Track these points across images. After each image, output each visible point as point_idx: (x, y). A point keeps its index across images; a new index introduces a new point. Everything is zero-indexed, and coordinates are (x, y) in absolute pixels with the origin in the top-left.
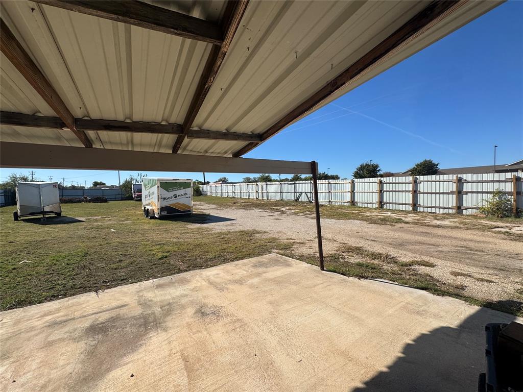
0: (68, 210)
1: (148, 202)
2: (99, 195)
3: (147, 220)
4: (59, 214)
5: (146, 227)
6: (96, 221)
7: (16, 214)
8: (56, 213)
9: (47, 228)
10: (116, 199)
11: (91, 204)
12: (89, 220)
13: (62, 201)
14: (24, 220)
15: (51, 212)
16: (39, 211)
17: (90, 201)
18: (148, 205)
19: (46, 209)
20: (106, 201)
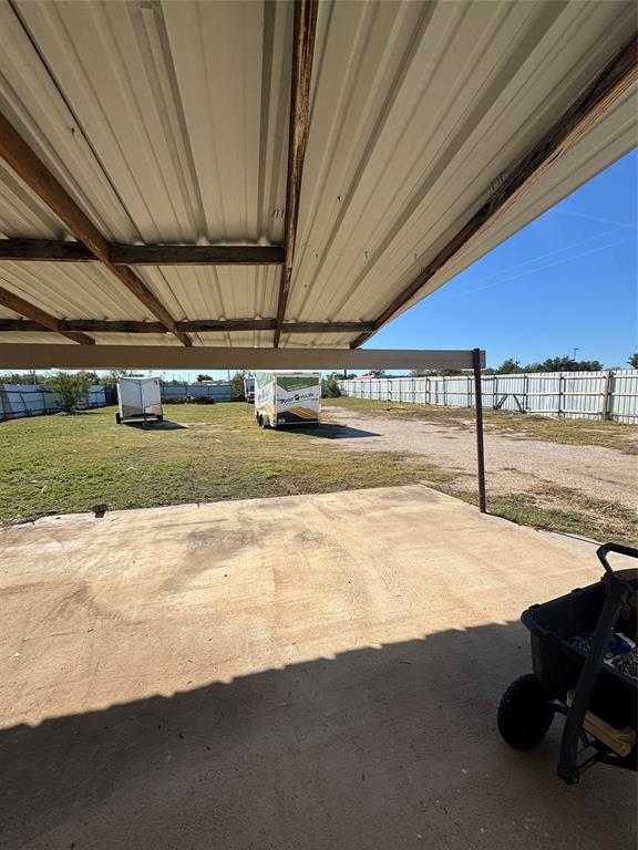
0: (170, 414)
1: (262, 405)
2: (204, 393)
3: (260, 430)
4: (160, 417)
5: (258, 440)
6: (200, 428)
7: (118, 415)
8: (158, 416)
9: (149, 434)
10: (224, 400)
11: (195, 406)
12: (192, 427)
13: (164, 402)
14: (126, 424)
15: (153, 415)
16: (139, 413)
17: (193, 402)
18: (262, 408)
19: (148, 411)
20: (212, 402)
